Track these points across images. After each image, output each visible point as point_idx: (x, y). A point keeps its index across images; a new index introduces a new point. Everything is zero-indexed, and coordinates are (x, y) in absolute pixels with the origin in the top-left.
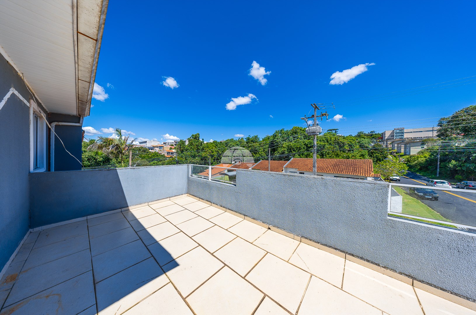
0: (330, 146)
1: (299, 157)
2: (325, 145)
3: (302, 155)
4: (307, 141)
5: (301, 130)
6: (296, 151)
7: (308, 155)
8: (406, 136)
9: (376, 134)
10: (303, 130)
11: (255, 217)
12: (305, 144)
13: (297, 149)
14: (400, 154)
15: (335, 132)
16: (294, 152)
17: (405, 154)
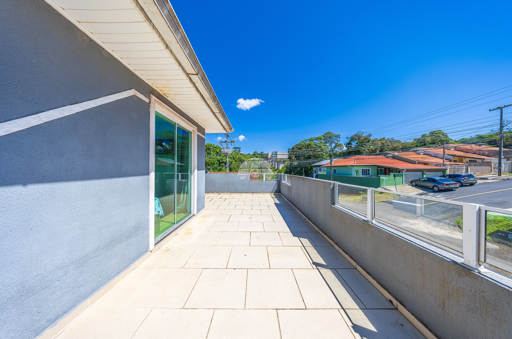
0: (236, 162)
1: (213, 171)
2: (232, 161)
3: (216, 169)
4: (219, 158)
5: (213, 147)
6: (210, 166)
7: (220, 169)
8: (279, 157)
9: (264, 154)
10: (215, 147)
11: (213, 192)
12: (217, 160)
13: (211, 164)
14: (275, 169)
15: (239, 150)
16: (209, 167)
17: (277, 169)
